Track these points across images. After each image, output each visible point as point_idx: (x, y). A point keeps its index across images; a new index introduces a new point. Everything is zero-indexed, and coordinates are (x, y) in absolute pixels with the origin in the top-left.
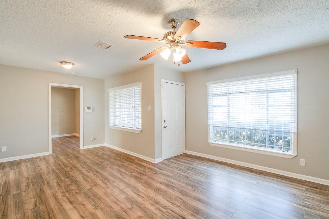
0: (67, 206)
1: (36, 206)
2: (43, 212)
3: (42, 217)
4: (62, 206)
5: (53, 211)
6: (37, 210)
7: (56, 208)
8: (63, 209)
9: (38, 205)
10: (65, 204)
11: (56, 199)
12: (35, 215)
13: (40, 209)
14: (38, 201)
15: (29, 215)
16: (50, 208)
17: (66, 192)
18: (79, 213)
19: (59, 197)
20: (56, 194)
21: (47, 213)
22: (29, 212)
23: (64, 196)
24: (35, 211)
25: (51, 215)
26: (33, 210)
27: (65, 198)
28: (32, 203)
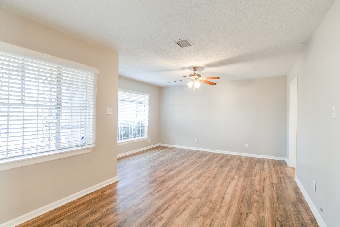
0: (228, 198)
1: (247, 213)
2: (245, 204)
3: (247, 202)
4: (231, 200)
5: (239, 201)
6: (248, 210)
7: (235, 201)
8: (231, 198)
9: (245, 214)
10: (227, 200)
11: (229, 209)
12: (251, 206)
13: (245, 209)
14: (243, 219)
15: (255, 209)
16: (238, 204)
17: (216, 209)
18: (226, 190)
19: (225, 208)
20: (225, 214)
21: (243, 202)
22: (254, 212)
23: (222, 206)
24: (250, 210)
25: (242, 199)
26: (251, 212)
27: (223, 205)
28: (249, 220)
